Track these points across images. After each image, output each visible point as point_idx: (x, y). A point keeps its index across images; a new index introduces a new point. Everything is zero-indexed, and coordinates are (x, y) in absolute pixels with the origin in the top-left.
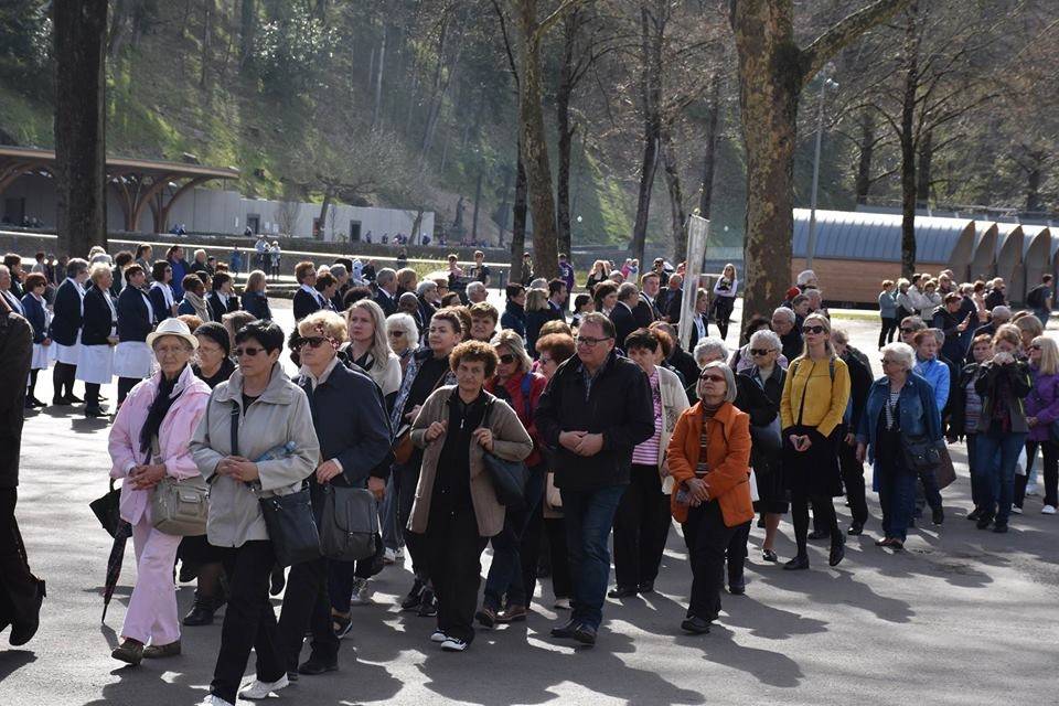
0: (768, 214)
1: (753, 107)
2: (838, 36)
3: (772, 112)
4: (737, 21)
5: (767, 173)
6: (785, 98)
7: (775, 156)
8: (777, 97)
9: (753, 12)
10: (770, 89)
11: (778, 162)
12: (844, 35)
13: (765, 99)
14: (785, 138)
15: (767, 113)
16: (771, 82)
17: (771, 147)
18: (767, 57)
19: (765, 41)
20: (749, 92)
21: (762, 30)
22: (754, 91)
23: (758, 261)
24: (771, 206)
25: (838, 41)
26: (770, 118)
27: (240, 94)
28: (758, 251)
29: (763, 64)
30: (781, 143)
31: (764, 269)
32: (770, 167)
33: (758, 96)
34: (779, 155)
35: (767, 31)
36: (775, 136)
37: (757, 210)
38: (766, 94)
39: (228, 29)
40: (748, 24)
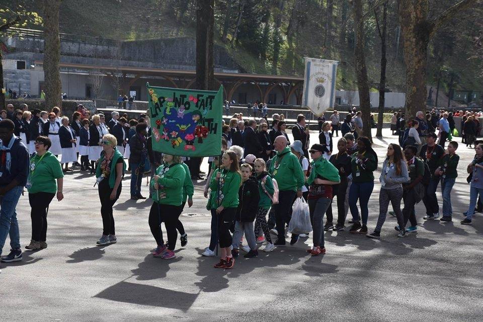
0: (414, 91)
1: (407, 47)
2: (444, 17)
3: (415, 50)
4: (399, 12)
5: (413, 74)
6: (421, 43)
7: (417, 68)
8: (417, 43)
9: (406, 8)
10: (414, 40)
11: (418, 70)
12: (446, 17)
13: (412, 44)
14: (421, 60)
15: (413, 49)
16: (414, 37)
17: (414, 64)
18: (412, 27)
19: (411, 20)
20: (405, 41)
21: (410, 15)
22: (407, 41)
23: (410, 111)
24: (414, 88)
25: (444, 19)
26: (414, 51)
27: (339, 48)
28: (410, 106)
29: (410, 30)
30: (419, 62)
31: (412, 114)
32: (415, 72)
33: (408, 42)
34: (418, 67)
35: (412, 16)
36: (416, 59)
37: (409, 90)
38: (412, 42)
39: (337, 22)
40: (404, 13)
